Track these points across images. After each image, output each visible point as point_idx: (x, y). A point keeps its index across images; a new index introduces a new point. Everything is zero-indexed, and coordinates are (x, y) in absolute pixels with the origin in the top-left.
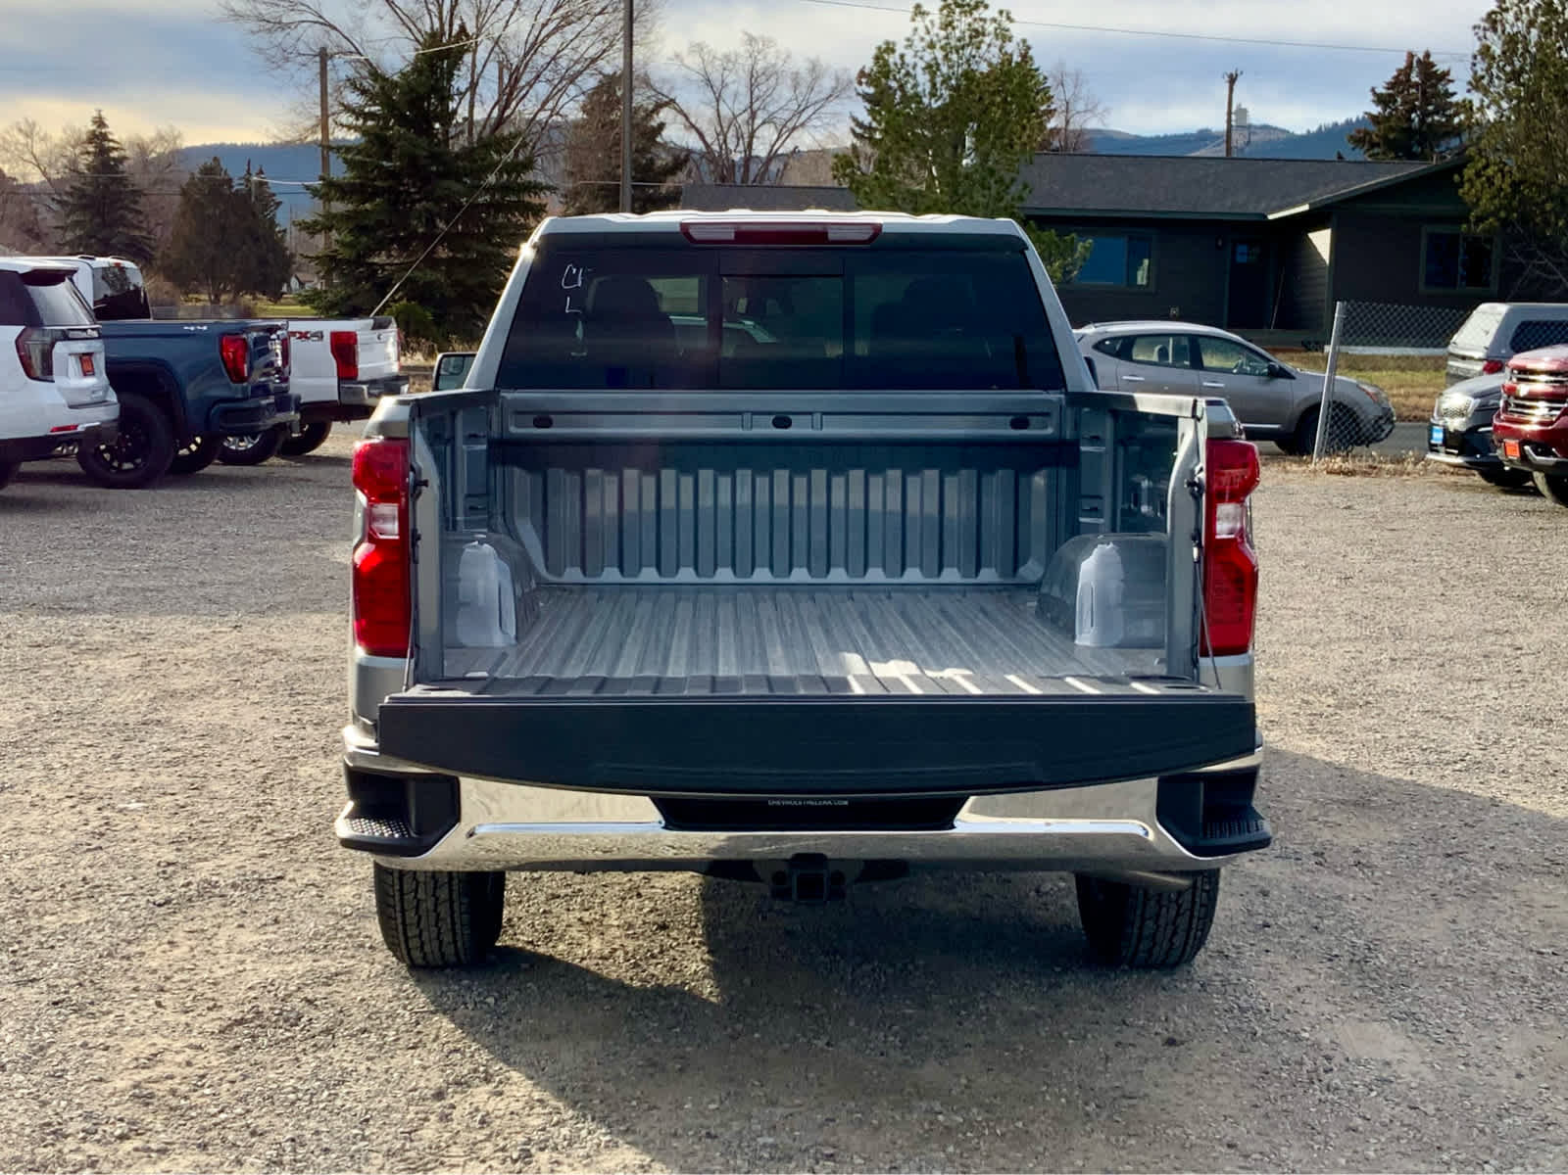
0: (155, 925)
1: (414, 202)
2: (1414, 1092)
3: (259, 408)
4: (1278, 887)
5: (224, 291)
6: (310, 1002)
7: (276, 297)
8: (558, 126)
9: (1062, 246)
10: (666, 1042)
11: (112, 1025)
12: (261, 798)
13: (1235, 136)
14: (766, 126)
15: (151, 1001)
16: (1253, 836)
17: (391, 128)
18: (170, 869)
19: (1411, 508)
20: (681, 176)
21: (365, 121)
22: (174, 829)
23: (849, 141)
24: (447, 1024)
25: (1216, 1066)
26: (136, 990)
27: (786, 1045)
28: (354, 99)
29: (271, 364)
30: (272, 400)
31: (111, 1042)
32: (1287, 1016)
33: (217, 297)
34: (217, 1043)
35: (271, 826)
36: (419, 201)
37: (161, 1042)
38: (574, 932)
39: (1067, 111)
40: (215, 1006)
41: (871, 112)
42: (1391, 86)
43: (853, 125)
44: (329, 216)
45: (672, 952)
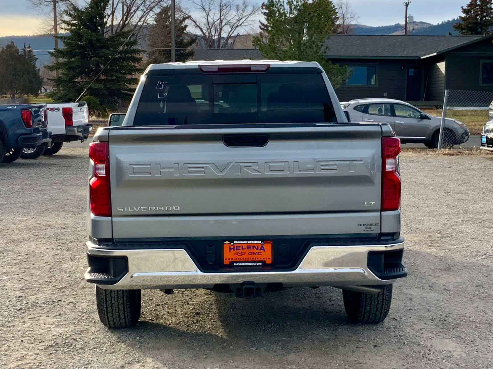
0: (17, 316)
1: (91, 58)
2: (458, 360)
3: (37, 137)
4: (416, 297)
5: (17, 93)
6: (75, 340)
7: (37, 95)
8: (146, 28)
9: (342, 70)
10: (200, 350)
11: (7, 348)
12: (50, 275)
13: (408, 26)
14: (226, 25)
15: (19, 340)
16: (401, 273)
17: (82, 29)
18: (20, 299)
19: (474, 167)
20: (194, 45)
21: (72, 27)
22: (20, 286)
23: (259, 31)
24: (123, 345)
25: (391, 354)
26: (13, 337)
27: (242, 350)
28: (67, 18)
29: (40, 121)
30: (41, 134)
31: (6, 353)
32: (416, 338)
33: (14, 96)
34: (44, 353)
35: (55, 284)
36: (93, 57)
37: (25, 353)
38: (166, 316)
39: (343, 18)
40: (42, 341)
41: (267, 20)
42: (469, 6)
43: (260, 25)
44: (58, 64)
45: (201, 322)
